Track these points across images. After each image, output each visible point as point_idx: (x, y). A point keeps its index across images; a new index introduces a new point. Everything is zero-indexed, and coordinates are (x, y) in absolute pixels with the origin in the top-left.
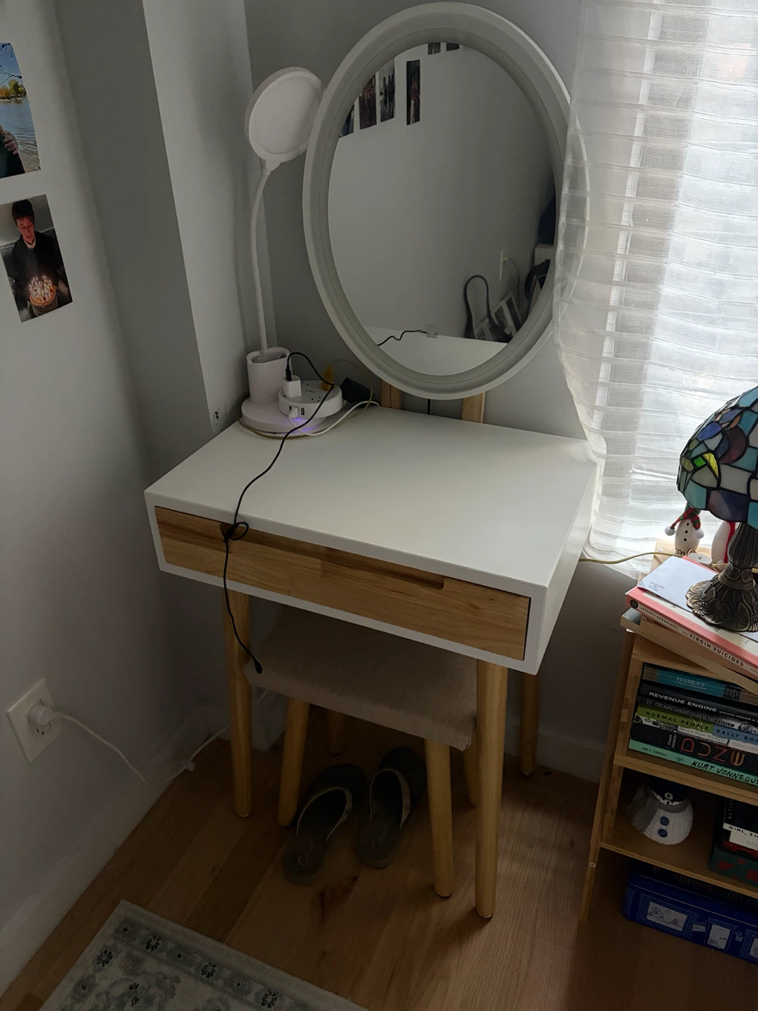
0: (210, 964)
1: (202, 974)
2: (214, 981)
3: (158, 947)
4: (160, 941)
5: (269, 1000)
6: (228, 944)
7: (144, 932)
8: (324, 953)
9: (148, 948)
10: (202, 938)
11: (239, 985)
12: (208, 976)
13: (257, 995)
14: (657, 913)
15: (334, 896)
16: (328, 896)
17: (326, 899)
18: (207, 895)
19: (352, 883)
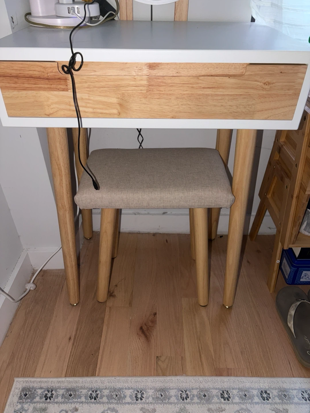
0: (93, 391)
1: (91, 399)
2: (101, 400)
3: (54, 396)
4: (53, 392)
5: (139, 396)
6: (98, 376)
7: (39, 391)
8: (157, 357)
9: (46, 399)
10: (80, 379)
11: (117, 396)
12: (95, 399)
13: (131, 396)
14: (306, 276)
15: (148, 326)
16: (145, 328)
17: (145, 330)
18: (72, 354)
19: (155, 316)
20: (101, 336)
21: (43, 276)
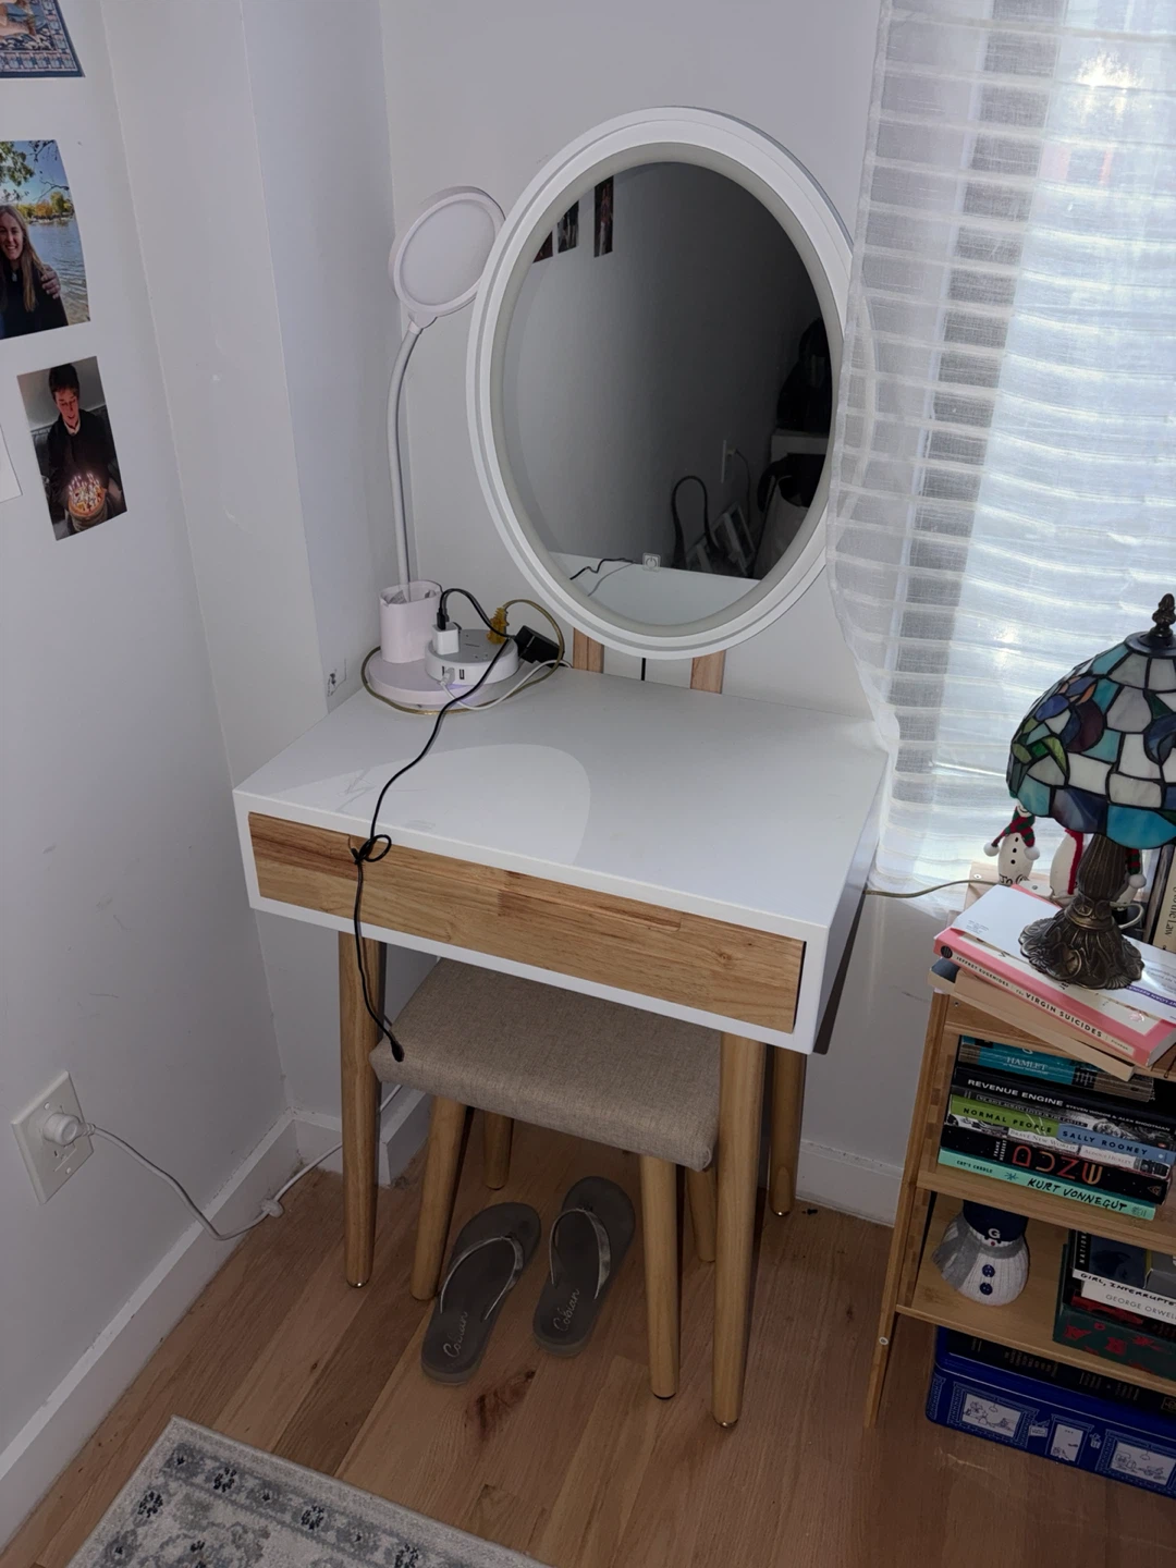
0: (314, 1509)
1: (303, 1523)
2: (323, 1534)
3: (233, 1486)
4: (236, 1477)
6: (340, 1478)
7: (209, 1464)
8: (486, 1486)
9: (216, 1487)
10: (300, 1471)
11: (359, 1538)
12: (312, 1527)
13: (388, 1553)
14: (977, 1410)
15: (500, 1401)
16: (490, 1401)
17: (488, 1407)
18: (304, 1406)
19: (526, 1381)
20: (382, 1386)
21: (315, 1185)
